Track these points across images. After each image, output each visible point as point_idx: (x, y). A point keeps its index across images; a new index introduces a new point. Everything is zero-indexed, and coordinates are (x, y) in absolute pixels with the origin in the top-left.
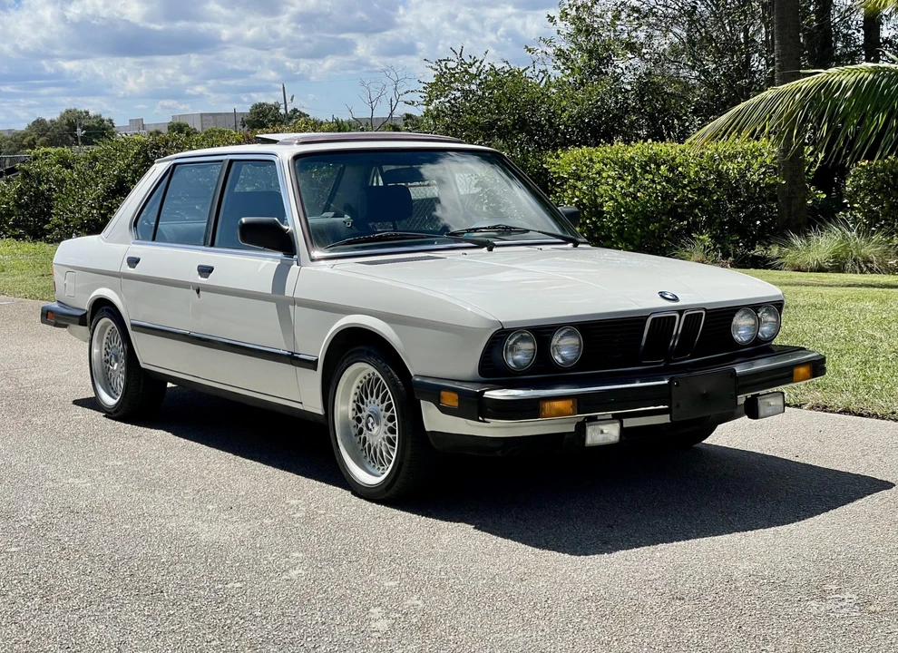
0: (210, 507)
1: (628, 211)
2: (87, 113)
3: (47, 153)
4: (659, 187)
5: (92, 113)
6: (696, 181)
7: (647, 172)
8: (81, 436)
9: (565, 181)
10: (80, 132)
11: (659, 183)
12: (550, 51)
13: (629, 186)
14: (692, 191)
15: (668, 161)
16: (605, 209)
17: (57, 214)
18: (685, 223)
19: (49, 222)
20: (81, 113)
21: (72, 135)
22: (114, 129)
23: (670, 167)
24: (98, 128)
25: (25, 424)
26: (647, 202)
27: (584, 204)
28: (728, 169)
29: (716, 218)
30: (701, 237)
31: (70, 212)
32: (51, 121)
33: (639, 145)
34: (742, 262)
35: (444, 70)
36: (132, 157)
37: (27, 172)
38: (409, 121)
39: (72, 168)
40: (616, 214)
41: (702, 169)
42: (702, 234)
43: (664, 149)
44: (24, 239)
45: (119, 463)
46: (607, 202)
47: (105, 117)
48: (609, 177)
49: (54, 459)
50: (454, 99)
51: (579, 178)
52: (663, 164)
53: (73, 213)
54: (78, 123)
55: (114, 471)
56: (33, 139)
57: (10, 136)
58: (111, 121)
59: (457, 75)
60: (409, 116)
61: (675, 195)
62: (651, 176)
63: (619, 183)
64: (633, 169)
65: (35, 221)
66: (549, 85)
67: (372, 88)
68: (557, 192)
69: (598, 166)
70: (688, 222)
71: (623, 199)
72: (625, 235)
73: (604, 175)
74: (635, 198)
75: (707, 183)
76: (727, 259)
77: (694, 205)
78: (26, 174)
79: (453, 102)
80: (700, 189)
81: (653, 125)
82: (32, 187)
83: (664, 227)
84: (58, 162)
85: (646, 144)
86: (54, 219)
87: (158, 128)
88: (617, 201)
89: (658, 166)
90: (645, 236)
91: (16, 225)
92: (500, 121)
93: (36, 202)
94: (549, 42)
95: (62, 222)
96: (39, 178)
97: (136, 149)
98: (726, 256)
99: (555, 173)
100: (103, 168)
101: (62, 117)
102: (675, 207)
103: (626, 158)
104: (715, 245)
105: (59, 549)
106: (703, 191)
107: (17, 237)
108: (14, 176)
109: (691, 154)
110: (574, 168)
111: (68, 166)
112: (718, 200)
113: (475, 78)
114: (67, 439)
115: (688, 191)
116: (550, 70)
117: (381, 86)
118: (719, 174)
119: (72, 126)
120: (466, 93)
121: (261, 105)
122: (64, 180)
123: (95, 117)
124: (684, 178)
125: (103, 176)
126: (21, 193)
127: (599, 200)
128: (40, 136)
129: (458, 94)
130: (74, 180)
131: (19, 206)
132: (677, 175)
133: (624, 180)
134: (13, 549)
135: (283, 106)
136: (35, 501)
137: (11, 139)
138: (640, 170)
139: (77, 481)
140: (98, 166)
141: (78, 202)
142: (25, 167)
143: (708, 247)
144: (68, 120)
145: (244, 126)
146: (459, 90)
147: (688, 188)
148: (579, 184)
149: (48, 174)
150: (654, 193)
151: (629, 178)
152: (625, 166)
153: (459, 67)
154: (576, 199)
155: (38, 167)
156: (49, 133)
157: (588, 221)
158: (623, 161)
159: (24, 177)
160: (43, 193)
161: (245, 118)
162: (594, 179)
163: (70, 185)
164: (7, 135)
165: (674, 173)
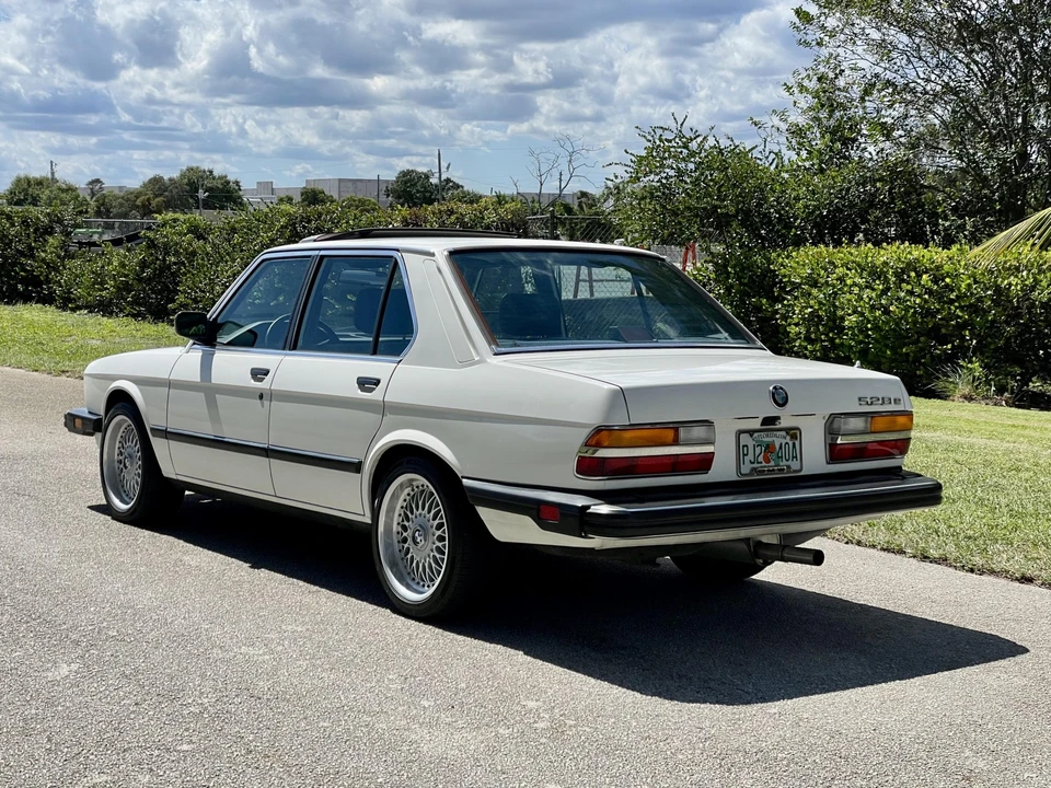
0: (425, 703)
1: (876, 328)
2: (211, 172)
3: (175, 220)
4: (918, 301)
5: (216, 173)
6: (967, 297)
7: (903, 281)
8: (246, 586)
9: (796, 286)
10: (202, 195)
11: (919, 296)
12: (784, 127)
13: (879, 297)
14: (961, 308)
15: (931, 269)
16: (846, 323)
17: (185, 292)
18: (949, 346)
19: (174, 301)
20: (204, 171)
21: (192, 197)
22: (241, 193)
23: (935, 277)
24: (222, 191)
25: (175, 565)
26: (902, 318)
27: (819, 316)
28: (1010, 284)
29: (990, 343)
30: (969, 365)
31: (201, 291)
32: (170, 180)
33: (894, 248)
34: (1020, 400)
35: (658, 143)
36: (278, 230)
37: (153, 241)
38: (583, 199)
39: (204, 239)
40: (861, 331)
41: (976, 282)
42: (971, 362)
43: (928, 255)
44: (144, 318)
45: (300, 629)
46: (849, 315)
47: (231, 178)
48: (855, 284)
49: (218, 617)
50: (666, 178)
51: (815, 284)
52: (926, 273)
53: (203, 292)
54: (200, 183)
55: (295, 639)
56: (148, 200)
57: (122, 194)
58: (237, 183)
59: (672, 149)
60: (584, 194)
61: (938, 311)
62: (909, 287)
63: (867, 293)
64: (886, 277)
65: (157, 298)
66: (780, 168)
67: (542, 160)
68: (785, 299)
69: (840, 271)
70: (953, 345)
71: (871, 312)
72: (870, 357)
73: (849, 282)
74: (886, 312)
75: (980, 300)
76: (1002, 395)
77: (964, 326)
78: (152, 244)
79: (664, 181)
80: (971, 305)
81: (904, 223)
82: (157, 259)
83: (922, 349)
84: (189, 231)
85: (902, 246)
86: (181, 298)
87: (290, 194)
88: (862, 314)
89: (919, 276)
90: (895, 360)
91: (136, 302)
92: (721, 208)
93: (160, 276)
94: (783, 116)
95: (190, 302)
96: (166, 249)
97: (283, 221)
98: (1001, 390)
99: (785, 276)
100: (243, 242)
101: (183, 176)
102: (937, 327)
103: (878, 263)
104: (986, 376)
105: (243, 752)
106: (974, 309)
107: (135, 316)
108: (137, 244)
109: (963, 263)
110: (809, 271)
111: (200, 237)
112: (993, 321)
113: (694, 157)
114: (229, 588)
115: (957, 308)
116: (784, 151)
117: (553, 157)
118: (998, 290)
119: (193, 187)
120: (680, 173)
121: (409, 172)
122: (194, 253)
123: (221, 178)
124: (953, 291)
125: (242, 251)
126: (143, 265)
127: (840, 313)
128: (156, 196)
129: (672, 173)
130: (208, 254)
131: (140, 280)
132: (942, 288)
133: (873, 289)
134: (185, 747)
135: (437, 175)
136: (203, 676)
137: (123, 198)
138: (894, 279)
139: (251, 651)
140: (237, 238)
141: (210, 279)
142: (151, 234)
143: (978, 379)
144: (189, 180)
145: (388, 196)
146: (673, 168)
147: (956, 304)
148: (815, 291)
149: (176, 244)
150: (912, 308)
151: (881, 287)
152: (876, 273)
153: (677, 140)
154: (810, 310)
155: (165, 236)
156: (166, 193)
157: (823, 337)
158: (874, 266)
159: (149, 247)
160: (169, 267)
161: (390, 187)
162: (834, 286)
163: (203, 259)
164: (116, 192)
165: (938, 285)
